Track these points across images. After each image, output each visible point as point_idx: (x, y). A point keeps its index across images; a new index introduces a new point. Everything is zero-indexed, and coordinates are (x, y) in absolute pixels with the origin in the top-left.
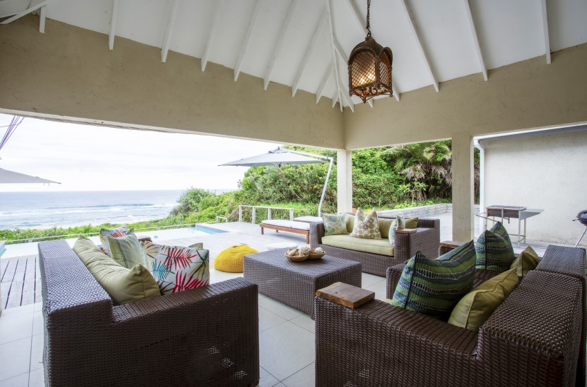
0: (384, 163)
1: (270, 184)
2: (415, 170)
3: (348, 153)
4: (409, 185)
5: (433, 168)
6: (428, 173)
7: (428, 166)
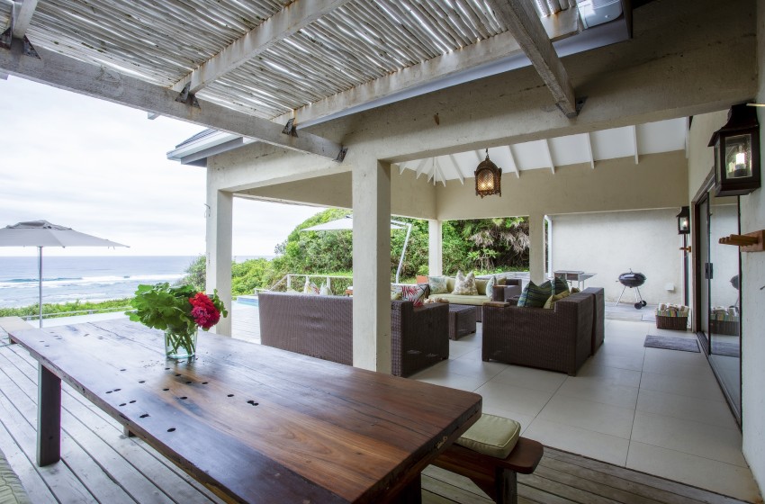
0: (452, 229)
1: (325, 250)
2: (483, 236)
3: (439, 222)
4: (478, 252)
5: (502, 235)
6: (497, 241)
7: (497, 232)
